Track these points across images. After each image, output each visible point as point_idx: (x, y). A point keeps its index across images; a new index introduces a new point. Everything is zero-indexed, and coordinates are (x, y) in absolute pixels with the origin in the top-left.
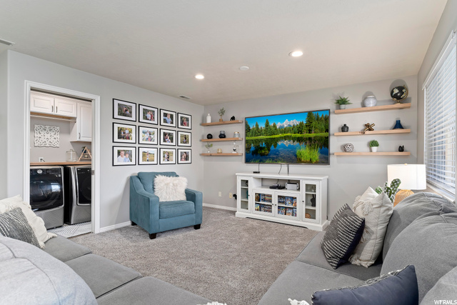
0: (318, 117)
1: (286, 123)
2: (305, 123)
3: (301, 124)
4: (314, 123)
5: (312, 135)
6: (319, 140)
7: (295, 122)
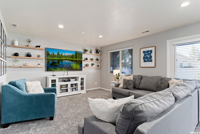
0: (79, 53)
1: (67, 54)
2: (74, 55)
3: (73, 55)
4: (78, 55)
5: (77, 59)
6: (79, 61)
7: (71, 54)
